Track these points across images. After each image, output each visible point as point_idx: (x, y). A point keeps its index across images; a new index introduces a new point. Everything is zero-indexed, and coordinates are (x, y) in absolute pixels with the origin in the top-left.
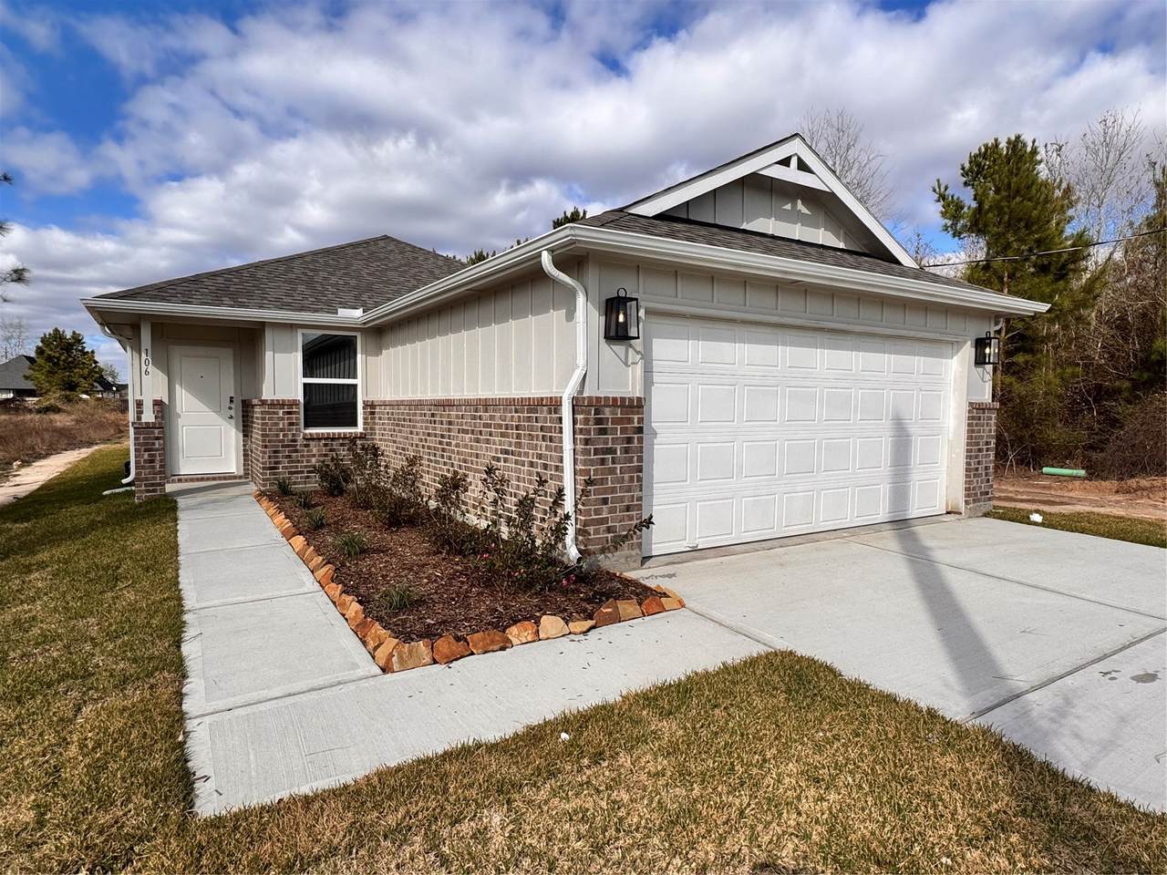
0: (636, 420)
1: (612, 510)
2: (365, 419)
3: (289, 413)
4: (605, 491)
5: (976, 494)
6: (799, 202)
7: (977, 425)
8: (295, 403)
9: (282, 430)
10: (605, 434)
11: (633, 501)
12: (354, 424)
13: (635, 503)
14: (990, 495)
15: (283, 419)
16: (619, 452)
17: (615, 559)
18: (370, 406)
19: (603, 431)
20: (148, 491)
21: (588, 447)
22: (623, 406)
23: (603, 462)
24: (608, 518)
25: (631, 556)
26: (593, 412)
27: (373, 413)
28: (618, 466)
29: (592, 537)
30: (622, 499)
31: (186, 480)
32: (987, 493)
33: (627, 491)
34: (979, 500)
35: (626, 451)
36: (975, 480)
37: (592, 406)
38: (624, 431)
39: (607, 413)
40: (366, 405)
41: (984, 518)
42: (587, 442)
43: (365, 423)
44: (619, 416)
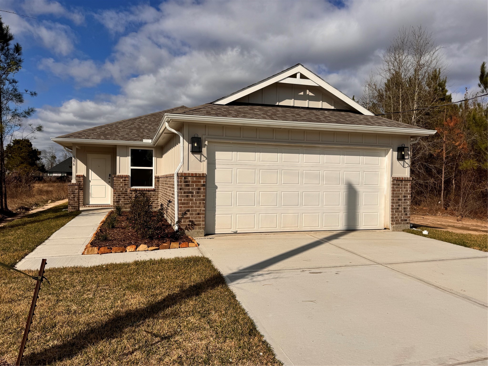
0: (202, 182)
1: (192, 214)
2: (155, 183)
3: (125, 180)
4: (188, 207)
5: (398, 221)
6: (308, 91)
7: (397, 188)
8: (127, 177)
9: (122, 187)
10: (189, 186)
11: (201, 211)
12: (152, 185)
13: (202, 212)
14: (408, 221)
15: (122, 183)
16: (194, 193)
17: (192, 232)
18: (157, 178)
19: (188, 185)
20: (72, 209)
21: (181, 191)
22: (196, 177)
23: (187, 196)
24: (190, 217)
25: (200, 232)
26: (183, 178)
27: (158, 181)
28: (194, 198)
29: (183, 223)
30: (196, 210)
31: (91, 207)
32: (406, 220)
33: (198, 208)
34: (400, 223)
35: (198, 193)
36: (397, 214)
37: (183, 176)
38: (196, 185)
39: (190, 179)
40: (156, 178)
41: (403, 232)
42: (181, 189)
43: (155, 185)
44: (195, 180)
